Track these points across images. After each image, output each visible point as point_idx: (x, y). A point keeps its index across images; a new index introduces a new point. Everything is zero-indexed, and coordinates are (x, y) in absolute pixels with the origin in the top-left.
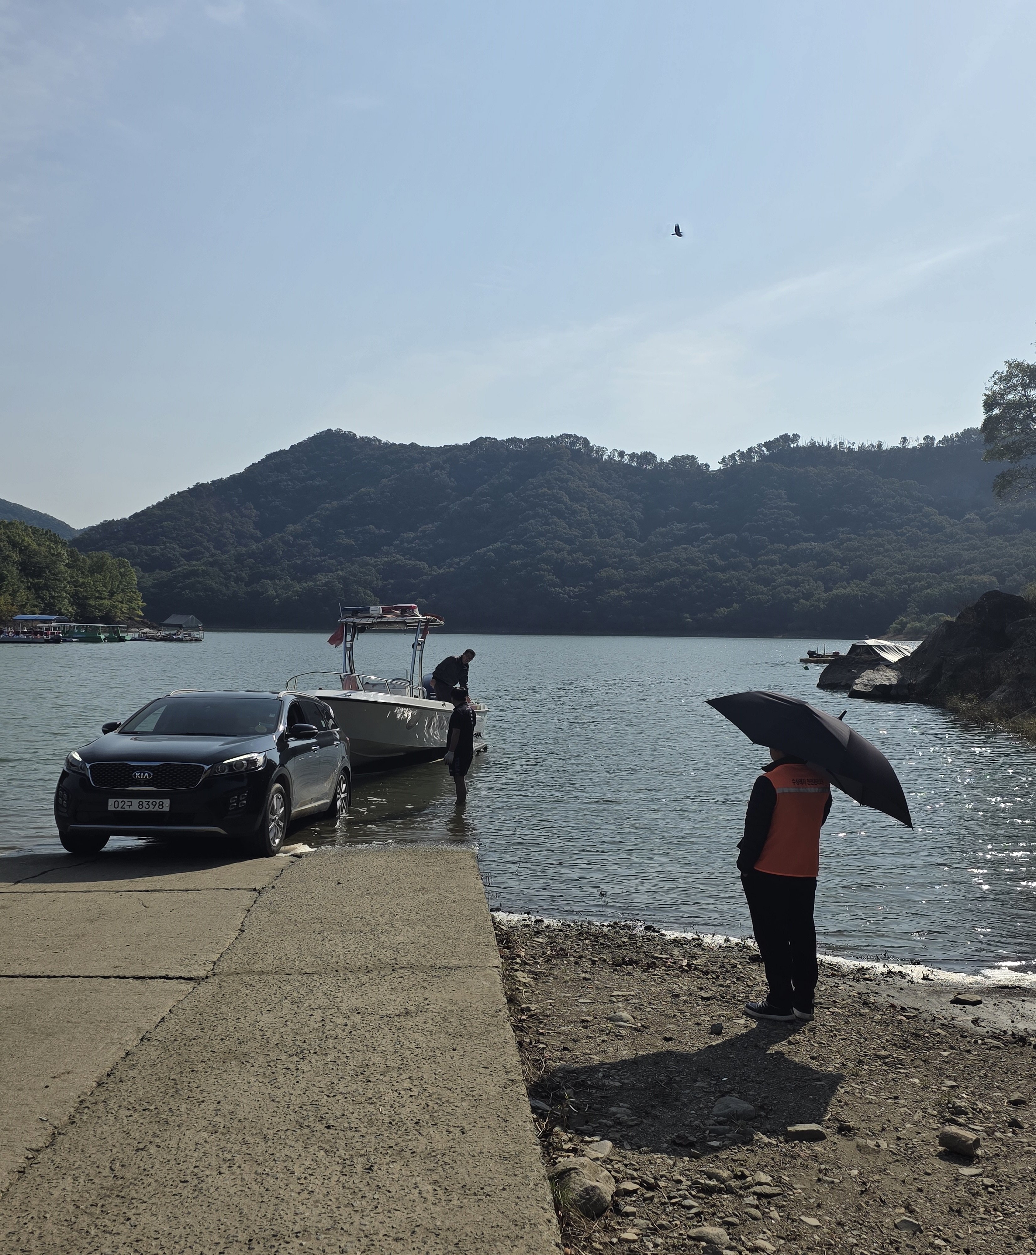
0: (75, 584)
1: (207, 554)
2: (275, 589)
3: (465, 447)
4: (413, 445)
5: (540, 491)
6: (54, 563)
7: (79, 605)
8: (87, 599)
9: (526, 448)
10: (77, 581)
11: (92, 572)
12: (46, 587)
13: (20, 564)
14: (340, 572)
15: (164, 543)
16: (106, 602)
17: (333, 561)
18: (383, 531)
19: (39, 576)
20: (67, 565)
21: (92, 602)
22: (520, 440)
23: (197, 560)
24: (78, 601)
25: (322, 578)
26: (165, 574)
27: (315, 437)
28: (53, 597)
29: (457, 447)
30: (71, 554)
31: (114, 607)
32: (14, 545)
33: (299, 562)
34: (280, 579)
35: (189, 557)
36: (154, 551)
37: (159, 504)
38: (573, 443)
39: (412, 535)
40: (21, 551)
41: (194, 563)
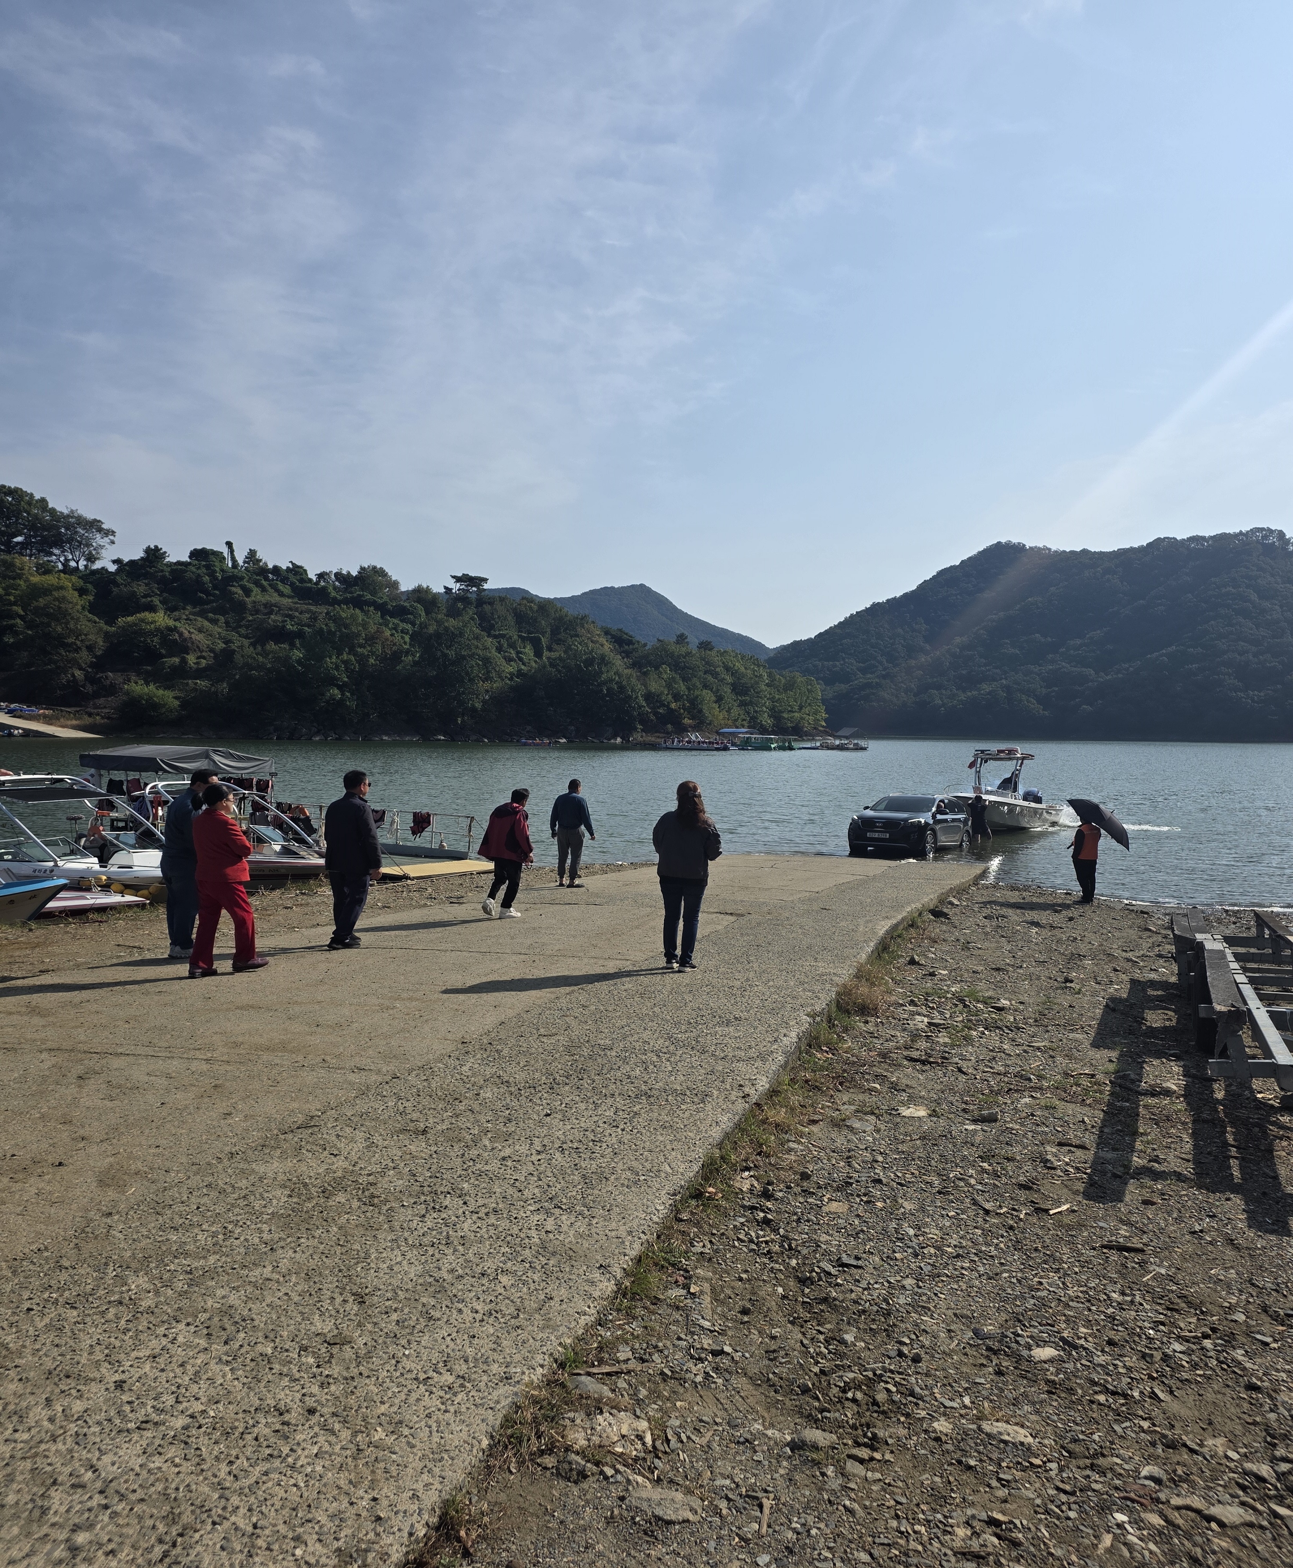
0: (772, 699)
1: (880, 668)
2: (941, 698)
3: (1141, 549)
4: (1085, 552)
5: (1224, 590)
6: (757, 683)
7: (775, 718)
8: (781, 712)
9: (1209, 546)
10: (774, 697)
11: (786, 689)
12: (751, 703)
13: (732, 685)
14: (1004, 682)
15: (844, 659)
16: (796, 714)
17: (998, 671)
18: (1049, 639)
19: (746, 694)
20: (767, 685)
21: (785, 715)
22: (1203, 538)
23: (872, 673)
24: (775, 714)
25: (986, 688)
26: (843, 687)
27: (984, 550)
28: (756, 712)
29: (1132, 549)
30: (770, 675)
31: (802, 718)
32: (727, 669)
33: (964, 672)
34: (946, 689)
35: (864, 671)
36: (835, 666)
37: (840, 623)
38: (1265, 537)
39: (1078, 642)
40: (732, 674)
41: (869, 676)
